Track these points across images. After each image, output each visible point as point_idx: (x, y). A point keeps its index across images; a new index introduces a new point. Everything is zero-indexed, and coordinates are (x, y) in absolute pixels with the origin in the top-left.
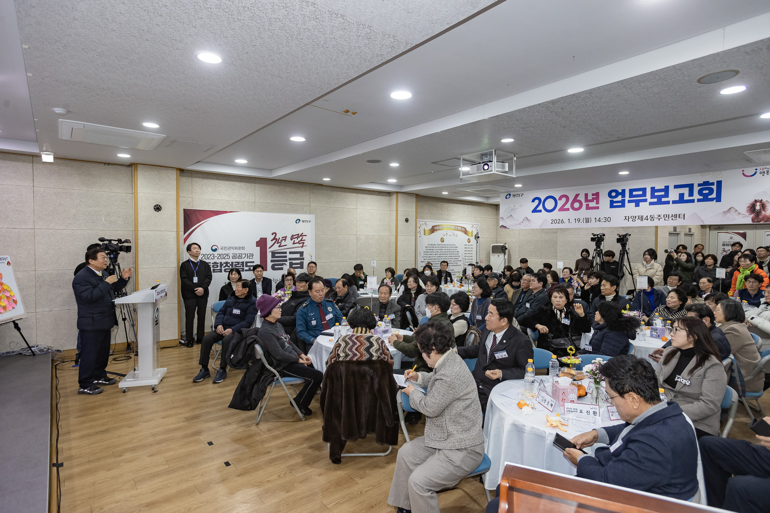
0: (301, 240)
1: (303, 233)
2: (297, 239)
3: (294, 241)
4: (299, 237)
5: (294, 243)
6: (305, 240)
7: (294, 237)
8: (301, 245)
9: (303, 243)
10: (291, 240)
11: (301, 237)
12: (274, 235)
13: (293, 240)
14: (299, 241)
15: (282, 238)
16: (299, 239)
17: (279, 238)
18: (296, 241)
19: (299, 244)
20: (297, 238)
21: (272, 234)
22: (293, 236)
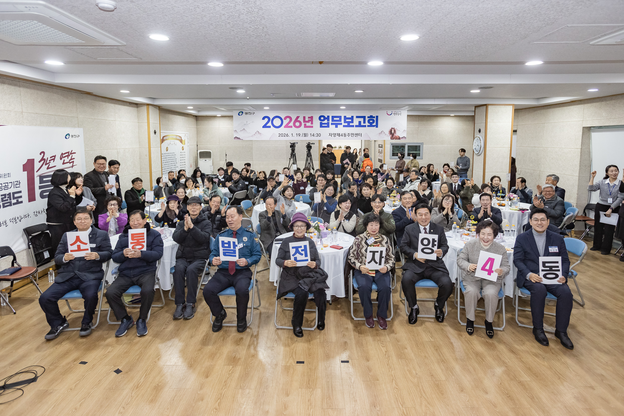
0: (71, 159)
1: (72, 151)
2: (68, 158)
3: (64, 160)
4: (69, 156)
5: (64, 163)
6: (74, 159)
7: (64, 156)
9: (73, 162)
10: (61, 159)
11: (71, 155)
12: (42, 154)
14: (70, 160)
15: (51, 158)
17: (48, 158)
18: (67, 160)
19: (70, 163)
22: (62, 154)
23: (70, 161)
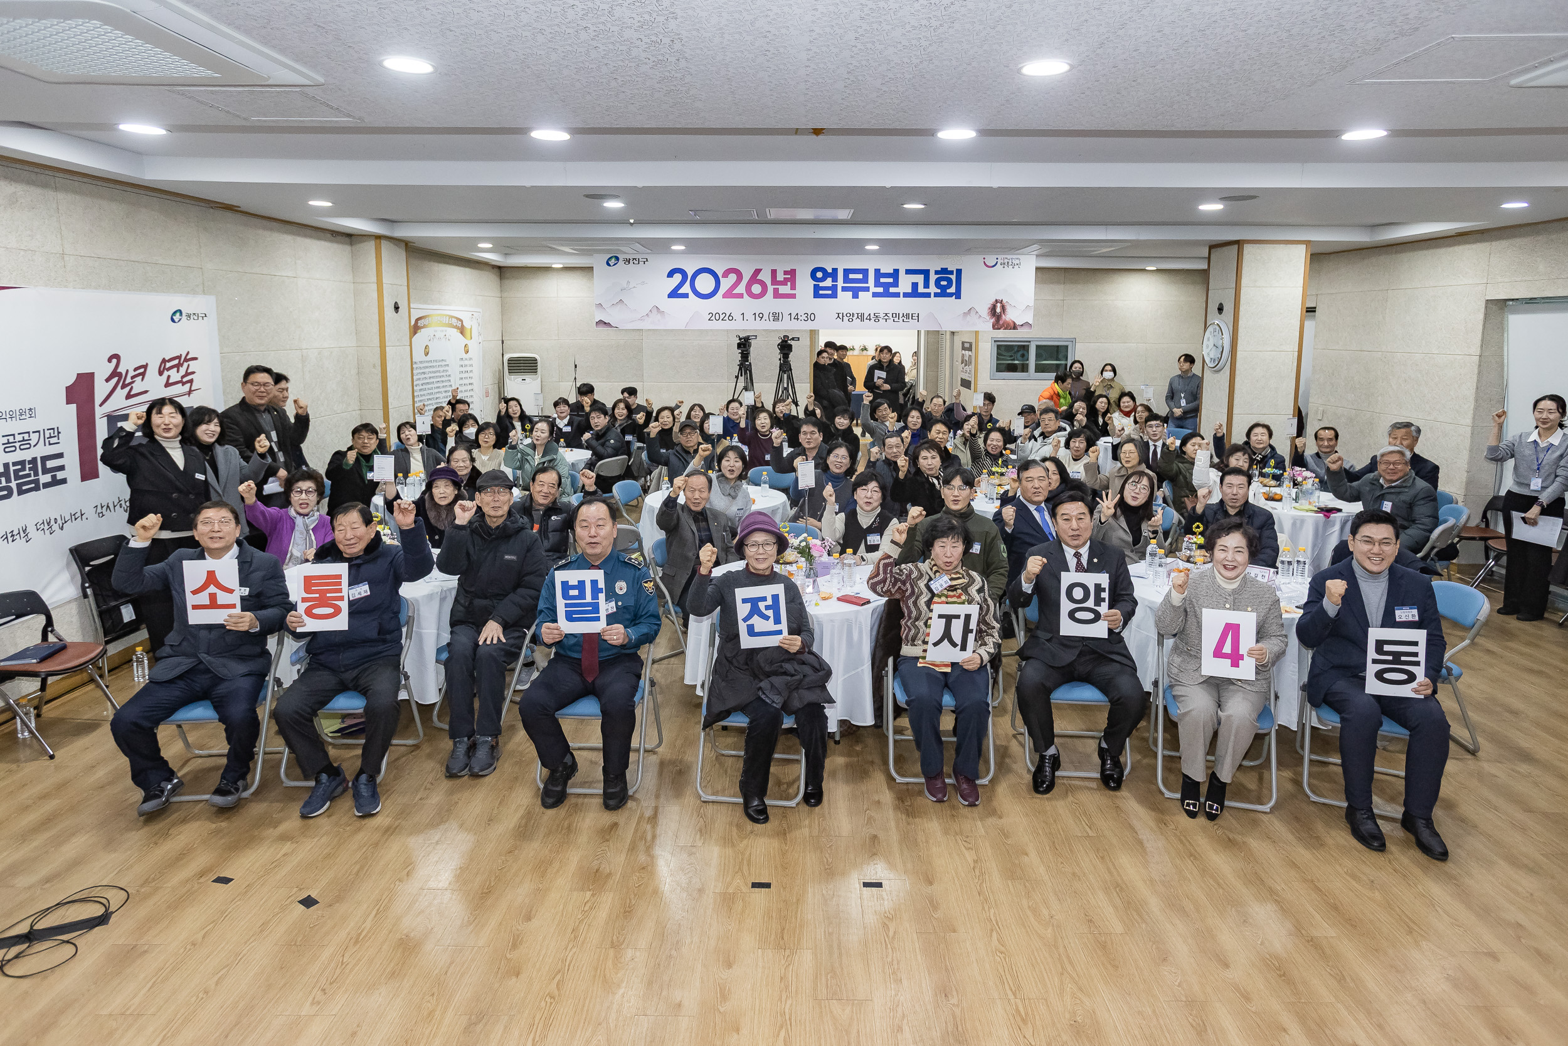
0: (187, 374)
1: (188, 352)
2: (178, 371)
3: (169, 377)
4: (182, 365)
5: (167, 385)
6: (193, 373)
7: (168, 365)
8: (187, 387)
9: (191, 381)
10: (161, 373)
11: (186, 365)
12: (114, 361)
13: (166, 373)
14: (183, 377)
15: (135, 370)
16: (183, 370)
17: (127, 371)
18: (175, 376)
19: (184, 384)
20: (178, 366)
21: (110, 360)
22: (164, 361)
23: (185, 380)
